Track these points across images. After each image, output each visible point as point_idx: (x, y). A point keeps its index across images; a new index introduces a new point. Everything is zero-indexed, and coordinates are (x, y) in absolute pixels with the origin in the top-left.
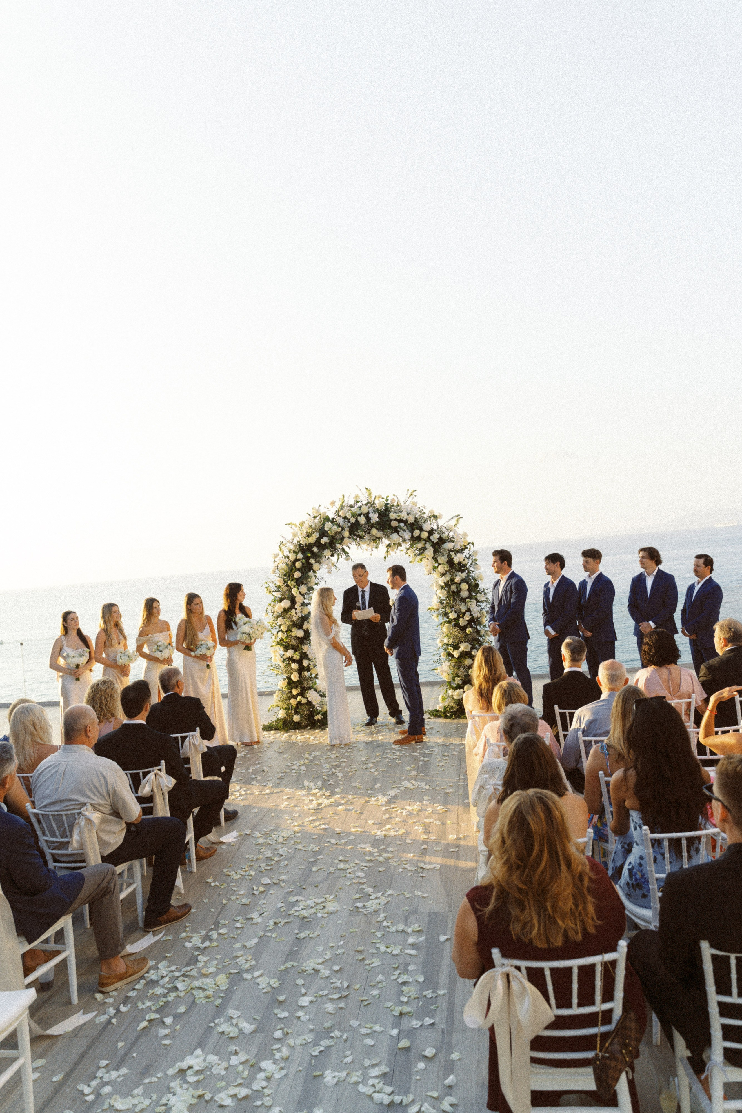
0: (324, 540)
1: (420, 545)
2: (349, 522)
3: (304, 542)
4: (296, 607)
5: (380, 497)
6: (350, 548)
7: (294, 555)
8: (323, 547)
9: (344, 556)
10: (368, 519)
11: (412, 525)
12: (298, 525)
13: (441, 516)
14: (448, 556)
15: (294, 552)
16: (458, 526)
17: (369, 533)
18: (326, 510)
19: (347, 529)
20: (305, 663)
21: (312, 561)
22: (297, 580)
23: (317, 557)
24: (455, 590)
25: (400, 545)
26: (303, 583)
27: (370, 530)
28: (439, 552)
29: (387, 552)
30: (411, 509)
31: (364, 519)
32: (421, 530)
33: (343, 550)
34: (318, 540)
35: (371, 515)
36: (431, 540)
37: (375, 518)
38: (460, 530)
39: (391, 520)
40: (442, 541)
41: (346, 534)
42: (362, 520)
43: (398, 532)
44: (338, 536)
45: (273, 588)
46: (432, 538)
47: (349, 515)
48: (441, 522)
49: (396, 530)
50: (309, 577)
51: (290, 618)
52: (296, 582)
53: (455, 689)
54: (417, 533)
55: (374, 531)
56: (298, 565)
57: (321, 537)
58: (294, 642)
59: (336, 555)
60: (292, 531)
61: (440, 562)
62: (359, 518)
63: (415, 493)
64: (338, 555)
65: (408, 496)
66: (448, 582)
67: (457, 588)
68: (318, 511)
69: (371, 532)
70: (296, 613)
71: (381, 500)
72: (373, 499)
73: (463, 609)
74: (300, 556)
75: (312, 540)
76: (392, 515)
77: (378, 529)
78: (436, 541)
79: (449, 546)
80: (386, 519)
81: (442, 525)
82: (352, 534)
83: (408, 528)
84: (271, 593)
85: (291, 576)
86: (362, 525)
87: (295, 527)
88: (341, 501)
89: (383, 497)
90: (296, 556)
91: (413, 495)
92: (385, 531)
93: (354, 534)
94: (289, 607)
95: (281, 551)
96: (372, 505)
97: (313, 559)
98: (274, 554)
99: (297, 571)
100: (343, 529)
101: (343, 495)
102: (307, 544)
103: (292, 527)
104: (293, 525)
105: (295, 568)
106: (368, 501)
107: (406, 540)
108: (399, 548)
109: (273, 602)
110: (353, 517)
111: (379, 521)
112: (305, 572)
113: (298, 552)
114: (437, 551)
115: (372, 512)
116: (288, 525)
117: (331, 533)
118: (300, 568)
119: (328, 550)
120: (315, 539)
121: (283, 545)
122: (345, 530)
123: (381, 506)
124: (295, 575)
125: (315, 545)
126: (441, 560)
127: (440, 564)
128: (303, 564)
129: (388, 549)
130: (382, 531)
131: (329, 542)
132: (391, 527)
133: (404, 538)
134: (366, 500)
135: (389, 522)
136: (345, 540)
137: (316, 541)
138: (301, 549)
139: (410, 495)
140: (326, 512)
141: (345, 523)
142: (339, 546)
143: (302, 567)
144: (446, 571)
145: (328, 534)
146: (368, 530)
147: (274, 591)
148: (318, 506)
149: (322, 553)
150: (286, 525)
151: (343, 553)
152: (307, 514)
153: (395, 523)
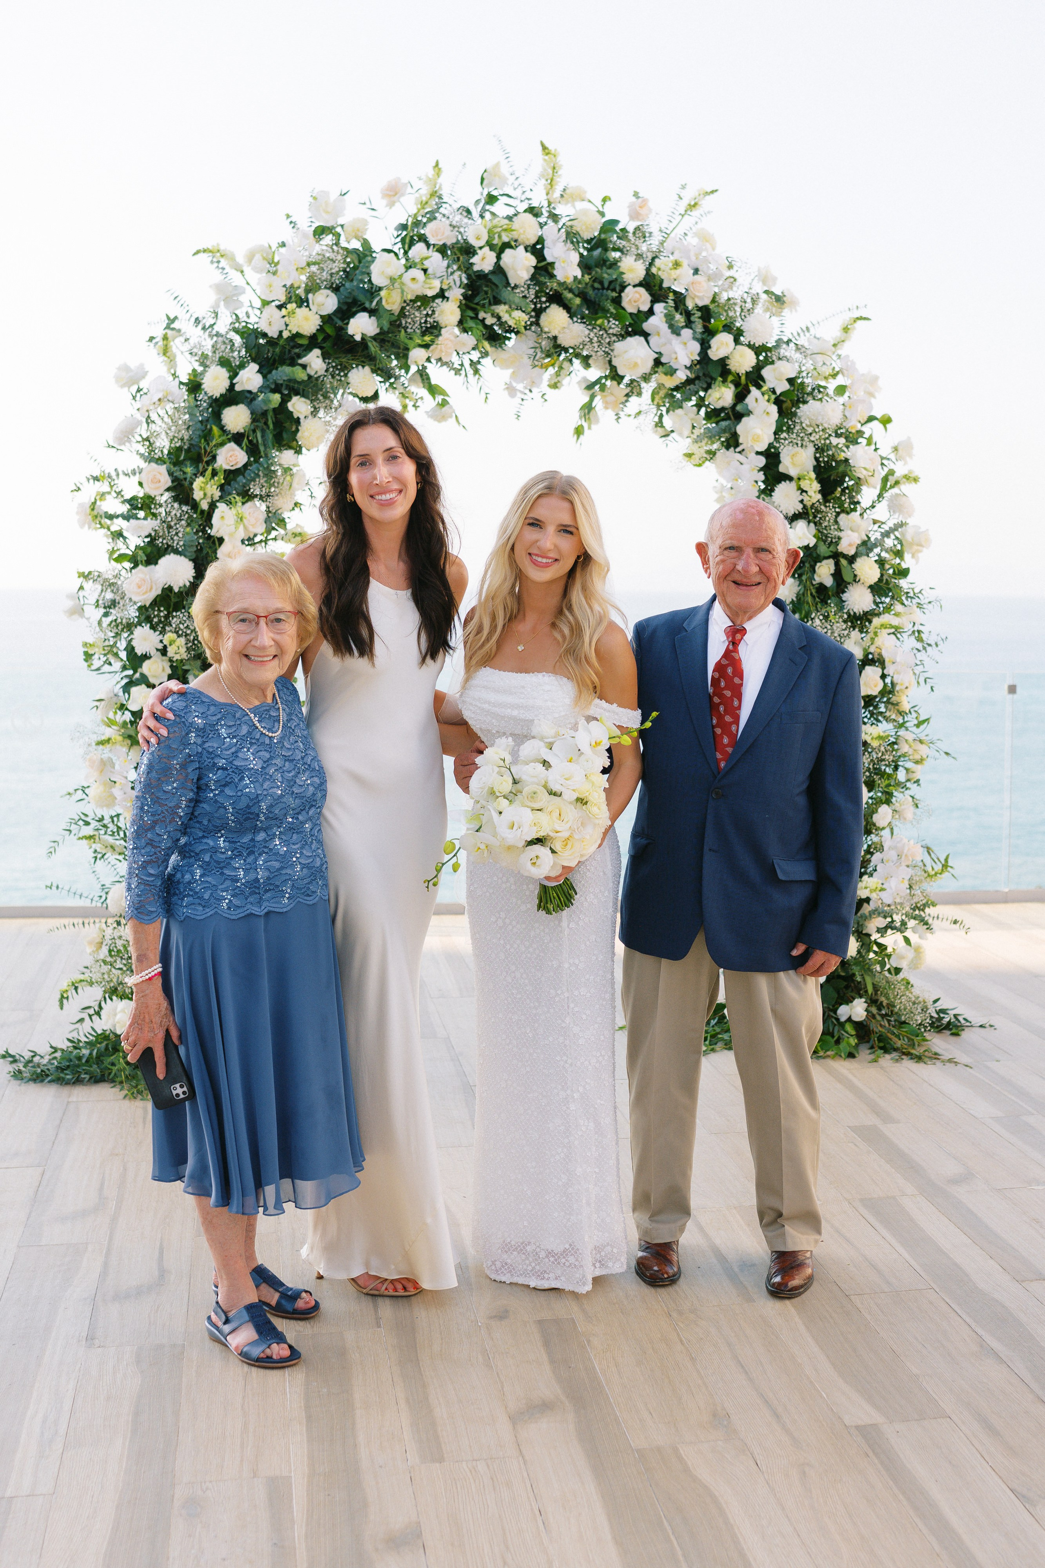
0: (361, 326)
1: (726, 395)
2: (468, 267)
3: (270, 324)
5: (580, 195)
7: (224, 373)
8: (347, 354)
9: (428, 403)
10: (543, 266)
11: (706, 313)
12: (240, 259)
13: (792, 299)
14: (819, 452)
15: (224, 362)
17: (538, 323)
18: (363, 213)
19: (456, 294)
21: (298, 406)
22: (231, 475)
23: (321, 393)
24: (829, 582)
25: (634, 388)
26: (247, 496)
27: (539, 312)
28: (788, 431)
29: (587, 407)
30: (697, 256)
31: (530, 261)
33: (425, 377)
34: (334, 321)
35: (550, 253)
36: (763, 381)
37: (565, 265)
39: (624, 286)
41: (449, 313)
42: (519, 265)
43: (645, 336)
44: (417, 319)
46: (766, 373)
50: (277, 470)
52: (223, 487)
54: (722, 345)
55: (555, 318)
56: (236, 418)
57: (346, 311)
60: (218, 277)
61: (787, 467)
62: (509, 257)
63: (707, 203)
64: (403, 395)
65: (682, 206)
66: (811, 547)
67: (837, 575)
69: (544, 319)
71: (580, 205)
72: (557, 194)
74: (251, 378)
75: (307, 322)
76: (629, 268)
77: (571, 313)
78: (782, 387)
79: (822, 411)
80: (607, 275)
81: (795, 334)
82: (468, 319)
83: (689, 324)
84: (102, 526)
85: (205, 459)
86: (513, 288)
87: (231, 267)
88: (422, 192)
89: (589, 196)
90: (234, 381)
91: (697, 207)
92: (599, 322)
93: (476, 317)
94: (188, 584)
95: (168, 354)
96: (554, 217)
97: (303, 399)
98: (126, 368)
99: (229, 440)
100: (442, 295)
101: (437, 164)
102: (286, 335)
103: (221, 265)
104: (222, 256)
105: (222, 428)
106: (530, 202)
107: (677, 370)
108: (633, 399)
109: (112, 561)
110: (487, 249)
111: (580, 282)
112: (262, 448)
113: (242, 366)
114: (785, 428)
115: (554, 242)
116: (201, 255)
117: (391, 302)
118: (242, 431)
119: (367, 369)
120: (321, 317)
121: (173, 329)
122: (448, 298)
123: (584, 227)
124: (218, 458)
125: (313, 342)
126: (794, 464)
127: (790, 478)
128: (258, 417)
129: (592, 397)
130: (584, 323)
131: (375, 338)
132: (621, 311)
133: (663, 360)
134: (523, 198)
135: (614, 290)
136: (440, 338)
137: (321, 329)
138: (253, 355)
139: (689, 205)
140: (365, 222)
141: (450, 270)
142: (417, 355)
143: (252, 427)
144: (805, 507)
145: (374, 303)
146: (534, 310)
147: (120, 519)
148: (334, 196)
149: (346, 375)
150: (195, 254)
151: (423, 392)
152: (288, 216)
153: (637, 296)
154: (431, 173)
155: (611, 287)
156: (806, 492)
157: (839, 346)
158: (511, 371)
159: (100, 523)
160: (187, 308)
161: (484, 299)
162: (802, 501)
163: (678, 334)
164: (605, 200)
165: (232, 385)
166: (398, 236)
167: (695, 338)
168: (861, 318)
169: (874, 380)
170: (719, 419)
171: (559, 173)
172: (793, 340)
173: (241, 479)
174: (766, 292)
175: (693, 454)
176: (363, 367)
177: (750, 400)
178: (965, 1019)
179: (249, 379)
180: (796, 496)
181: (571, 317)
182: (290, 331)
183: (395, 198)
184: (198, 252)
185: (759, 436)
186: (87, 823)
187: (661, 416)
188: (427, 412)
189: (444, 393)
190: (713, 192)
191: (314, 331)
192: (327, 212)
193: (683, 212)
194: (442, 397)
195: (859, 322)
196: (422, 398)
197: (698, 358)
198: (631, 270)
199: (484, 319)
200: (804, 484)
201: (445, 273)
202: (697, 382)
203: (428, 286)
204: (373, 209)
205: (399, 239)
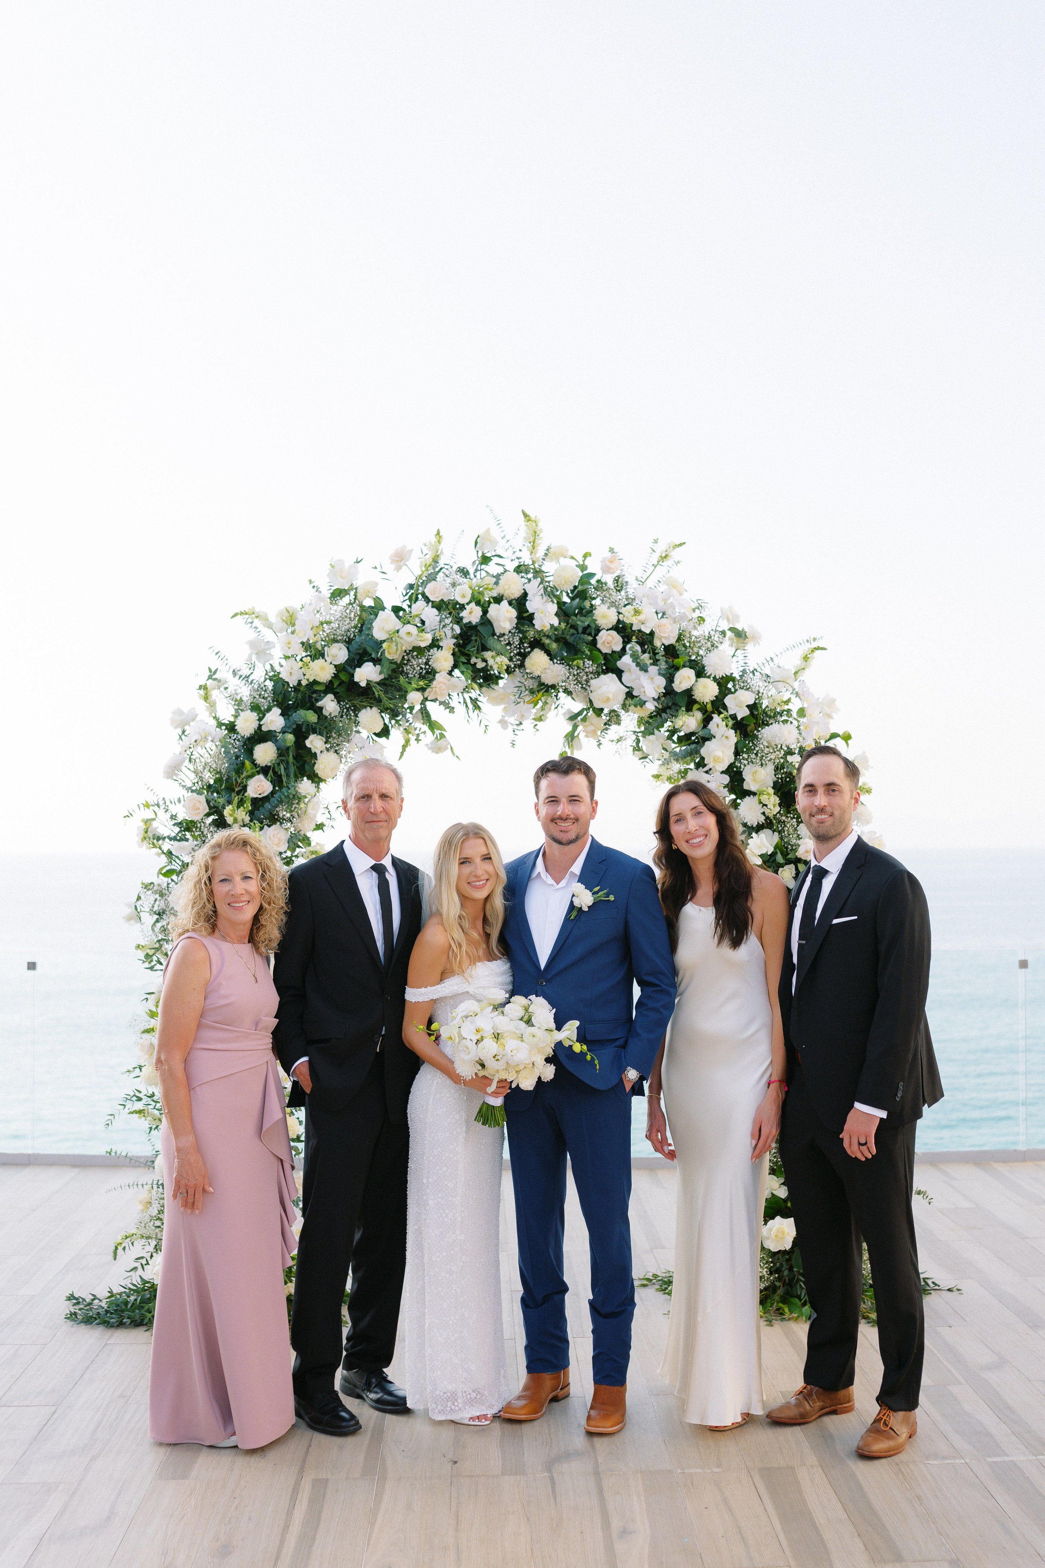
0: (366, 674)
1: (689, 722)
2: (458, 620)
3: (292, 674)
5: (562, 553)
6: (452, 710)
7: (254, 716)
8: (357, 699)
9: (428, 737)
10: (525, 618)
11: (671, 651)
12: (273, 619)
13: (755, 636)
14: (777, 769)
15: (255, 708)
16: (807, 676)
17: (522, 666)
18: (376, 576)
19: (448, 644)
21: (315, 742)
22: (260, 802)
23: (334, 731)
25: (614, 718)
26: (274, 819)
27: (524, 656)
28: (749, 751)
30: (665, 600)
31: (513, 613)
32: (700, 673)
33: (425, 715)
34: (345, 670)
35: (531, 606)
36: (725, 708)
37: (545, 615)
38: (811, 688)
39: (598, 630)
40: (757, 717)
41: (443, 659)
42: (503, 617)
43: (619, 673)
44: (415, 666)
45: (167, 828)
46: (728, 701)
47: (462, 594)
50: (298, 798)
52: (251, 813)
54: (684, 679)
55: (538, 661)
56: (265, 753)
57: (354, 662)
59: (396, 734)
60: (252, 635)
61: (750, 784)
62: (494, 611)
63: (676, 554)
64: (407, 731)
65: (655, 558)
66: (774, 854)
68: (345, 576)
69: (528, 662)
71: (563, 561)
72: (541, 553)
74: (275, 720)
75: (323, 671)
76: (602, 615)
77: (551, 656)
78: (743, 713)
79: (781, 733)
80: (582, 622)
81: (761, 665)
82: (461, 664)
83: (655, 662)
84: (154, 846)
85: (236, 790)
86: (499, 637)
87: (264, 626)
88: (428, 556)
89: (571, 553)
90: (261, 723)
91: (668, 558)
92: (575, 663)
93: (469, 662)
95: (207, 701)
96: (538, 573)
97: (319, 737)
98: (179, 712)
99: (258, 773)
100: (435, 644)
101: (438, 533)
102: (304, 683)
103: (254, 625)
104: (257, 617)
105: (253, 762)
106: (520, 560)
107: (647, 701)
108: (614, 727)
109: (161, 876)
110: (473, 604)
111: (556, 629)
112: (284, 779)
113: (269, 710)
114: (745, 750)
115: (534, 595)
116: (239, 617)
117: (392, 653)
118: (269, 764)
119: (375, 709)
120: (336, 666)
121: (215, 679)
122: (442, 647)
123: (563, 581)
124: (249, 789)
125: (329, 688)
126: (754, 780)
127: (754, 794)
128: (282, 752)
129: (575, 727)
130: (563, 664)
131: (380, 683)
132: (596, 652)
133: (635, 693)
134: (514, 557)
135: (590, 634)
136: (434, 682)
137: (336, 676)
138: (280, 700)
139: (661, 557)
140: (376, 584)
141: (443, 623)
142: (414, 697)
143: (278, 762)
144: (767, 818)
145: (379, 654)
146: (519, 654)
147: (167, 840)
148: (349, 562)
149: (356, 716)
150: (233, 617)
151: (425, 728)
152: (311, 582)
153: (610, 638)
154: (434, 540)
155: (588, 632)
156: (766, 805)
157: (799, 673)
158: (503, 706)
159: (153, 844)
160: (226, 662)
161: (474, 647)
162: (764, 813)
163: (646, 671)
164: (585, 556)
165: (260, 726)
166: (407, 594)
167: (660, 674)
168: (818, 648)
169: (831, 702)
170: (689, 742)
171: (540, 536)
172: (759, 670)
173: (268, 806)
174: (731, 629)
175: (661, 775)
176: (371, 707)
177: (712, 726)
178: (933, 1283)
179: (272, 721)
180: (759, 809)
181: (551, 659)
182: (308, 680)
183: (402, 563)
184: (235, 615)
185: (719, 758)
186: (140, 1099)
187: (638, 741)
188: (427, 745)
189: (441, 728)
190: (681, 545)
191: (330, 679)
192: (342, 578)
193: (656, 563)
194: (440, 731)
195: (817, 652)
196: (424, 733)
197: (664, 691)
198: (604, 617)
199: (475, 664)
200: (764, 798)
201: (437, 627)
202: (668, 711)
203: (420, 639)
204: (383, 573)
205: (407, 597)
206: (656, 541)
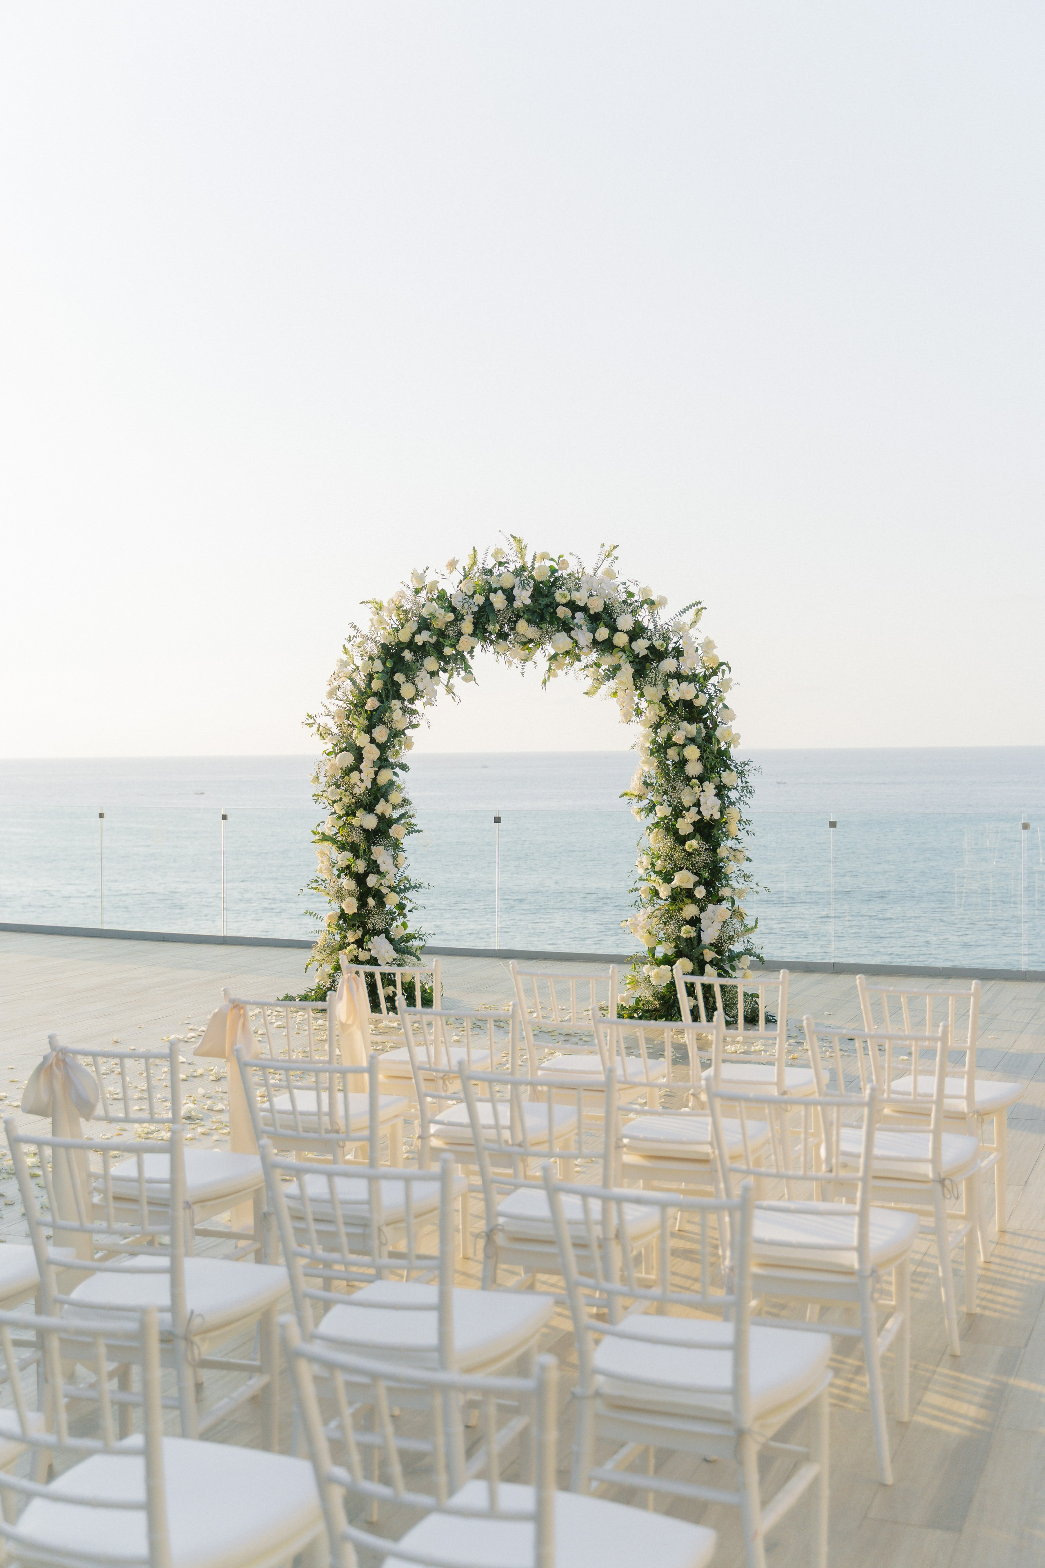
0: (424, 638)
1: (609, 660)
2: (473, 603)
3: (391, 638)
4: (362, 766)
6: (475, 657)
7: (369, 663)
8: (421, 651)
9: (463, 673)
10: (512, 600)
11: (596, 616)
12: (384, 604)
13: (663, 602)
14: (664, 687)
15: (370, 658)
16: (698, 626)
17: (513, 629)
18: (442, 576)
19: (468, 617)
20: (372, 881)
21: (399, 677)
22: (371, 714)
23: (410, 671)
24: (674, 759)
25: (574, 657)
26: (381, 721)
27: (515, 622)
28: (645, 676)
29: (550, 669)
30: (601, 584)
31: (504, 598)
32: (614, 630)
33: (460, 658)
34: (414, 636)
35: (516, 592)
36: (631, 651)
37: (523, 597)
38: (698, 635)
39: (558, 605)
40: (656, 655)
41: (467, 626)
42: (498, 601)
43: (568, 631)
44: (451, 632)
46: (634, 645)
48: (665, 616)
49: (567, 627)
51: (350, 788)
52: (369, 719)
53: (659, 963)
54: (603, 633)
55: (522, 626)
56: (375, 684)
57: (419, 631)
58: (357, 838)
59: (446, 671)
61: (648, 698)
62: (493, 597)
63: (615, 553)
64: (452, 670)
65: (603, 557)
67: (678, 755)
68: (420, 578)
69: (518, 626)
70: (362, 780)
71: (547, 562)
73: (687, 800)
74: (380, 666)
75: (404, 637)
76: (560, 596)
77: (529, 621)
78: (643, 652)
79: (669, 665)
80: (547, 601)
82: (478, 629)
83: (588, 623)
86: (497, 612)
88: (469, 563)
90: (374, 667)
91: (610, 555)
92: (545, 625)
93: (484, 628)
94: (349, 766)
97: (402, 674)
107: (583, 648)
111: (527, 606)
115: (518, 586)
116: (366, 604)
120: (409, 634)
122: (466, 620)
124: (369, 705)
125: (407, 646)
128: (384, 684)
129: (553, 664)
130: (536, 627)
132: (554, 619)
133: (578, 643)
135: (553, 608)
136: (460, 641)
139: (606, 555)
140: (438, 582)
150: (361, 604)
153: (564, 610)
154: (472, 552)
155: (551, 607)
158: (512, 653)
161: (484, 619)
163: (582, 629)
164: (561, 557)
165: (373, 669)
167: (590, 631)
168: (703, 608)
181: (530, 624)
182: (397, 642)
183: (453, 568)
184: (364, 603)
186: (318, 882)
188: (461, 678)
189: (470, 667)
190: (618, 547)
191: (408, 640)
193: (603, 559)
195: (702, 610)
196: (461, 671)
197: (592, 641)
206: (603, 545)
